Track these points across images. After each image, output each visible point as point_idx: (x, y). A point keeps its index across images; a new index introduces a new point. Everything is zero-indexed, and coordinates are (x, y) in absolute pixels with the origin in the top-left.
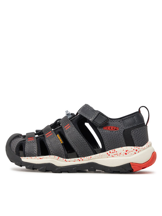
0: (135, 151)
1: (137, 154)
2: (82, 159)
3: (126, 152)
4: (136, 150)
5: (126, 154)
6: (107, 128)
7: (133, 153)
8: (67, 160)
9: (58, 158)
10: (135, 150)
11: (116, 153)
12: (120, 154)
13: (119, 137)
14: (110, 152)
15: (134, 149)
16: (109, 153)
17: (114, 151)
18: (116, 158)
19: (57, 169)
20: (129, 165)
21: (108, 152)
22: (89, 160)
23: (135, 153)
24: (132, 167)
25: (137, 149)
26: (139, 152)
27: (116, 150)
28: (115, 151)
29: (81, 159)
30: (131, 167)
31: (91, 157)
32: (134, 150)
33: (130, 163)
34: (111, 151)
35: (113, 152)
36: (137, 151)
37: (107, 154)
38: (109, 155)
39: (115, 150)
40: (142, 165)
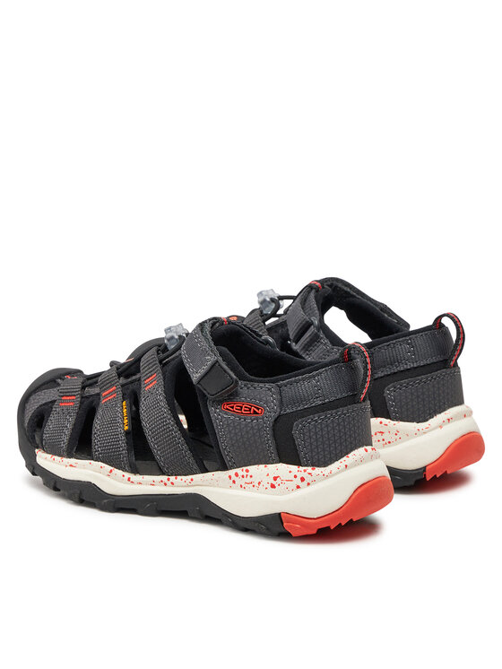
0: (298, 481)
1: (305, 490)
2: (171, 481)
3: (274, 483)
4: (303, 479)
5: (273, 486)
6: (232, 407)
7: (293, 485)
8: (133, 477)
9: (111, 471)
10: (299, 478)
11: (249, 480)
12: (259, 483)
13: (260, 437)
14: (237, 475)
15: (298, 474)
16: (234, 477)
17: (245, 474)
18: (249, 494)
19: (106, 501)
20: (278, 517)
21: (232, 472)
22: (188, 486)
23: (298, 487)
24: (285, 524)
25: (305, 475)
26: (309, 484)
27: (253, 469)
28: (249, 474)
29: (168, 479)
30: (282, 523)
31: (192, 480)
32: (295, 477)
33: (280, 514)
34: (238, 470)
35: (243, 476)
36: (305, 483)
37: (230, 477)
38: (234, 482)
39: (247, 471)
40: (315, 523)
